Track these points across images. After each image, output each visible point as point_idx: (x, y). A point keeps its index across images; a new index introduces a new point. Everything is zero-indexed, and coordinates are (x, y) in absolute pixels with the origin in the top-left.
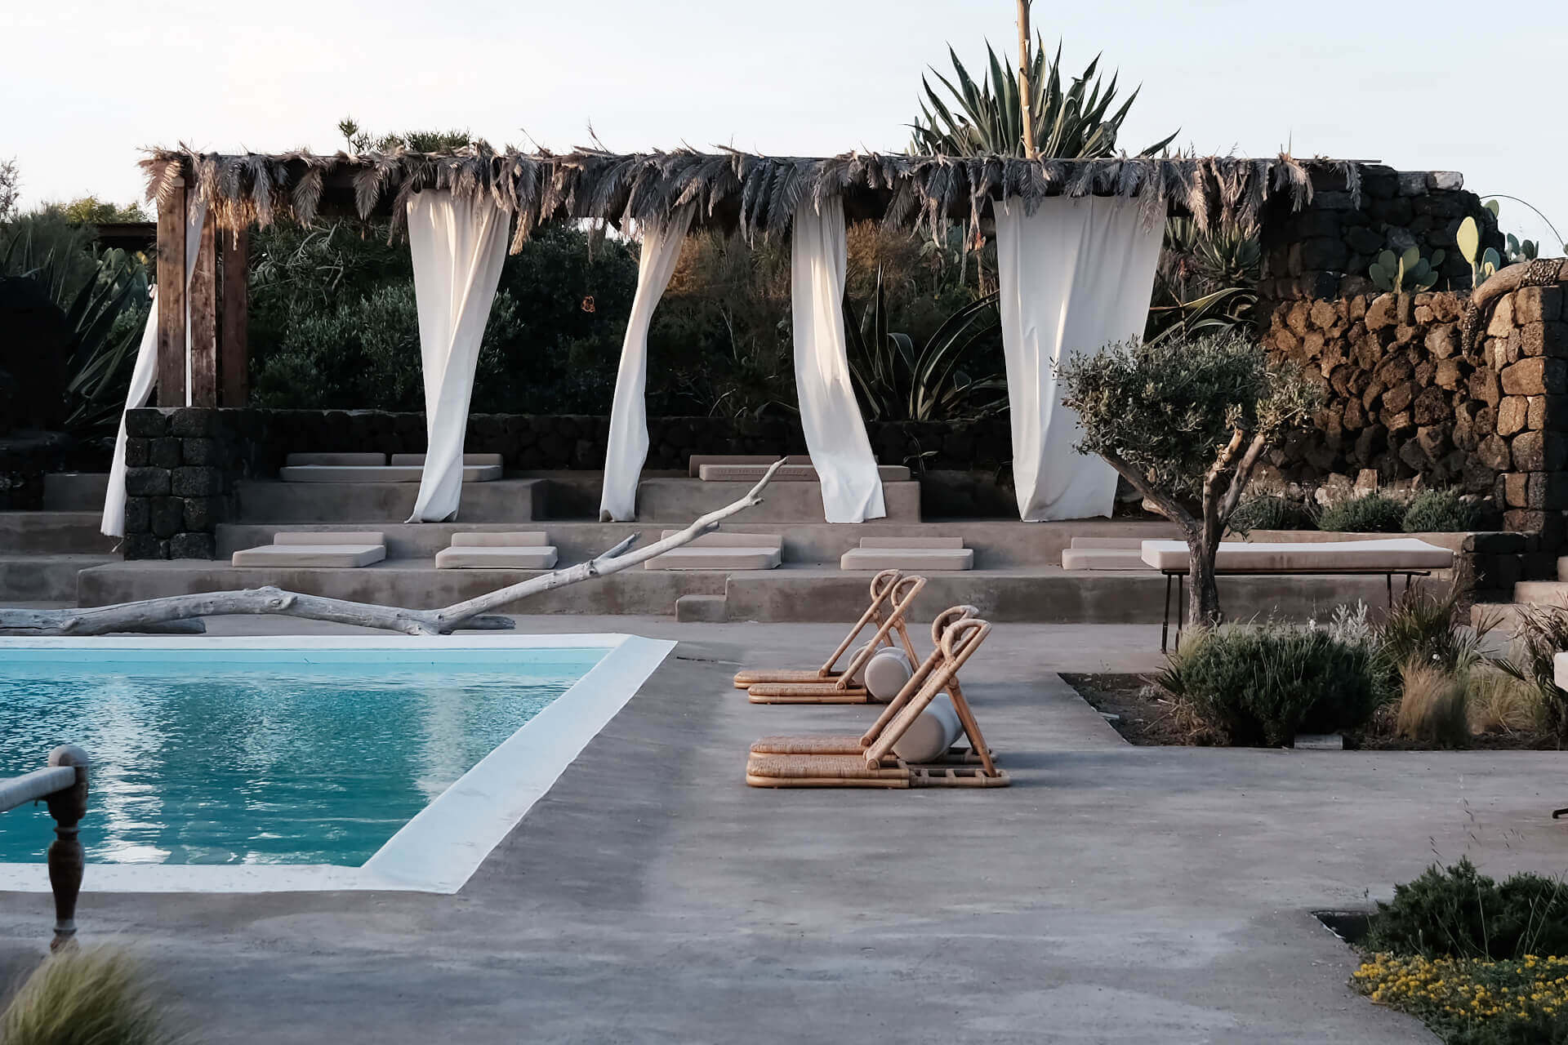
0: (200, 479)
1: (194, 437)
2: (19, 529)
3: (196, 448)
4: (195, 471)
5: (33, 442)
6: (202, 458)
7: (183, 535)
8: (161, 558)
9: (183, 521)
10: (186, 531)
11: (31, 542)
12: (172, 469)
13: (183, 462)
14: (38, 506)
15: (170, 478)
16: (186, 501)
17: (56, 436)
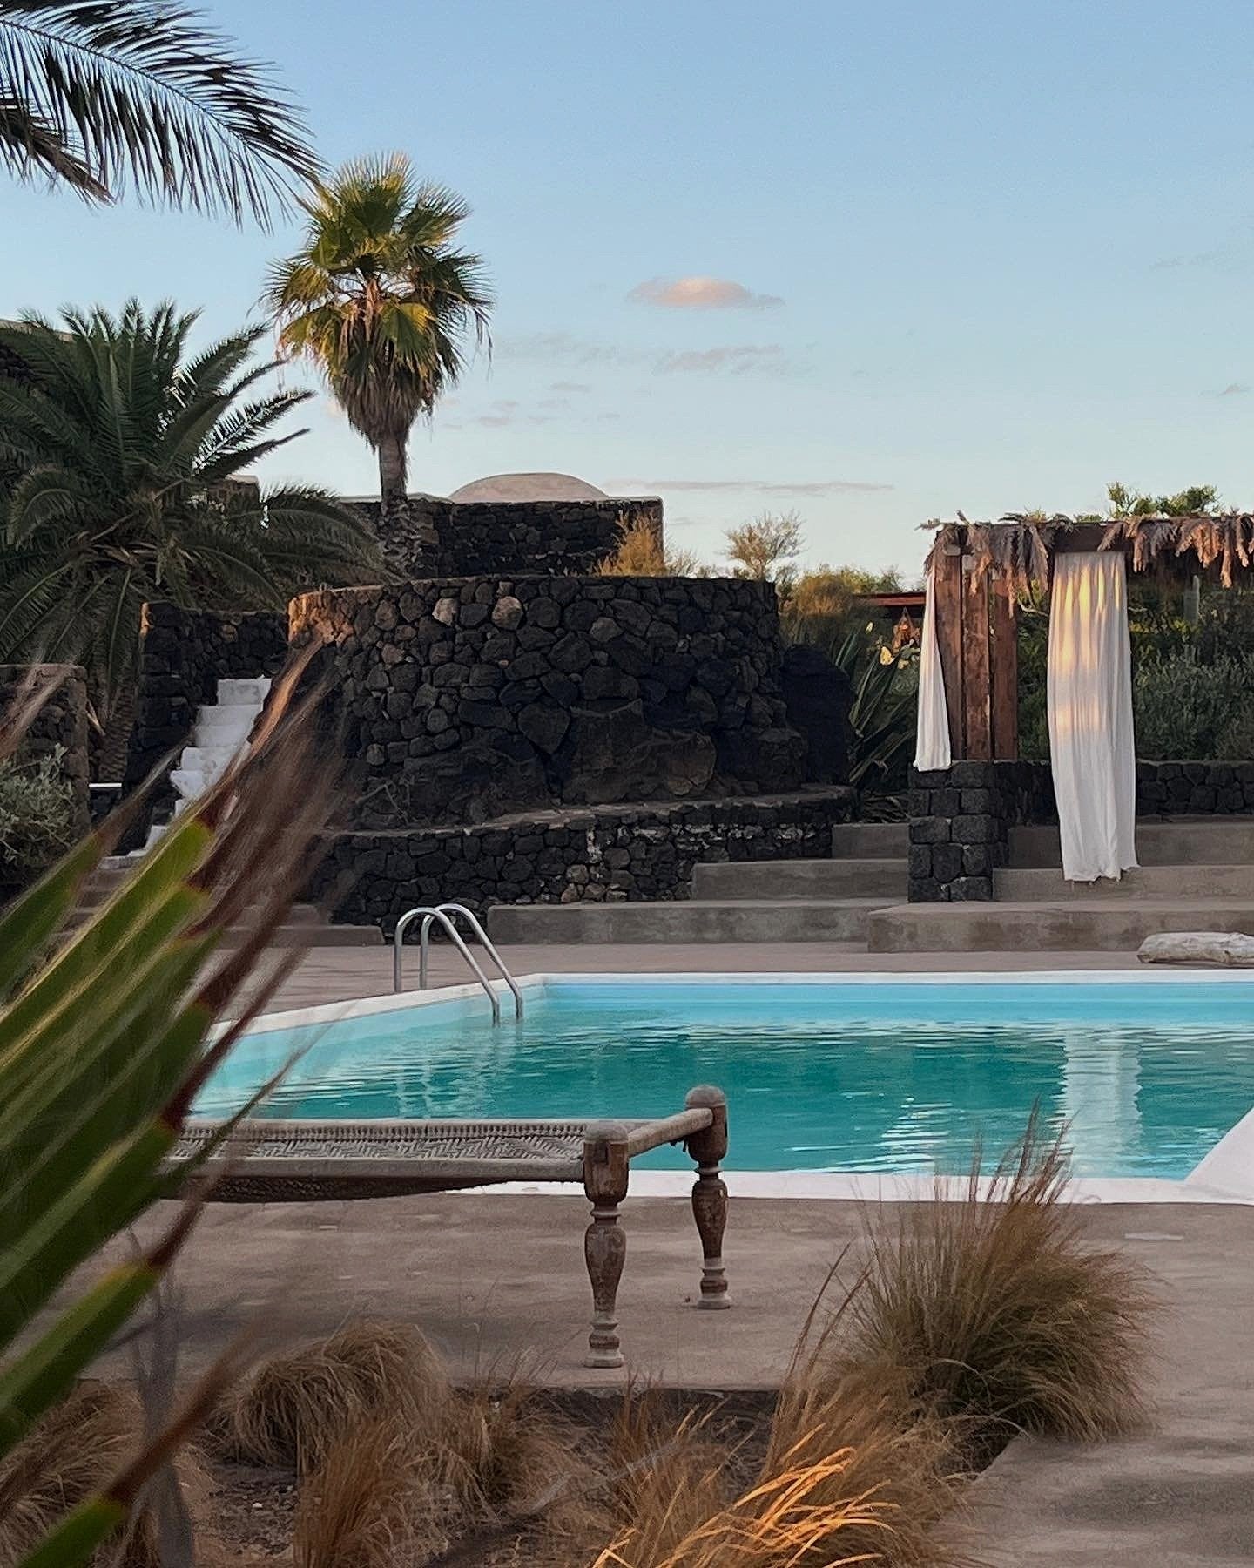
0: (978, 826)
1: (972, 787)
2: (812, 876)
3: (974, 799)
4: (973, 820)
5: (822, 796)
6: (979, 808)
7: (963, 879)
8: (943, 901)
9: (963, 866)
10: (966, 876)
11: (822, 887)
12: (952, 818)
13: (962, 811)
14: (827, 854)
15: (950, 826)
16: (965, 847)
17: (842, 789)
